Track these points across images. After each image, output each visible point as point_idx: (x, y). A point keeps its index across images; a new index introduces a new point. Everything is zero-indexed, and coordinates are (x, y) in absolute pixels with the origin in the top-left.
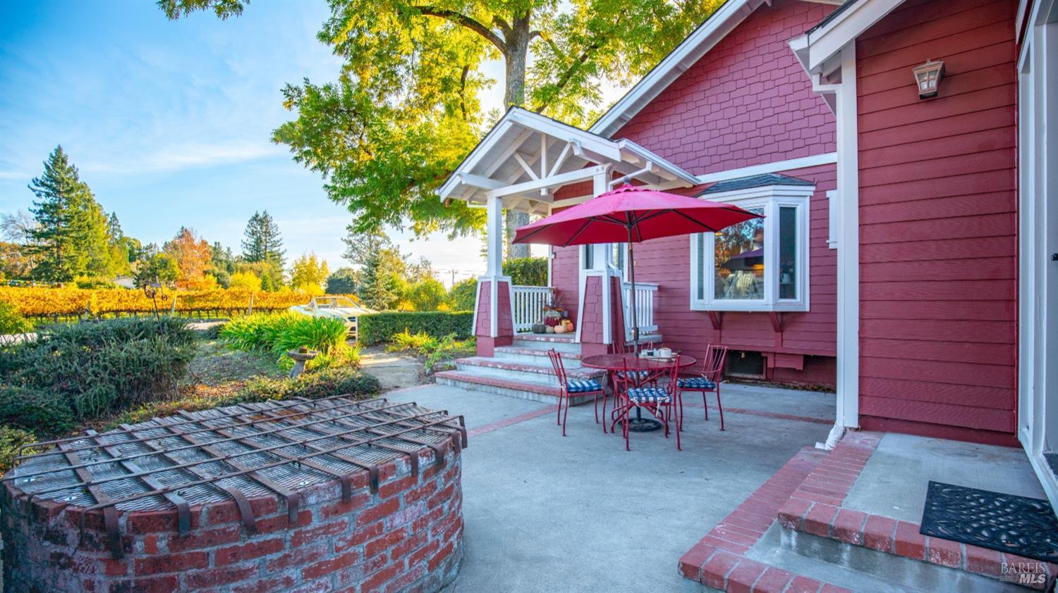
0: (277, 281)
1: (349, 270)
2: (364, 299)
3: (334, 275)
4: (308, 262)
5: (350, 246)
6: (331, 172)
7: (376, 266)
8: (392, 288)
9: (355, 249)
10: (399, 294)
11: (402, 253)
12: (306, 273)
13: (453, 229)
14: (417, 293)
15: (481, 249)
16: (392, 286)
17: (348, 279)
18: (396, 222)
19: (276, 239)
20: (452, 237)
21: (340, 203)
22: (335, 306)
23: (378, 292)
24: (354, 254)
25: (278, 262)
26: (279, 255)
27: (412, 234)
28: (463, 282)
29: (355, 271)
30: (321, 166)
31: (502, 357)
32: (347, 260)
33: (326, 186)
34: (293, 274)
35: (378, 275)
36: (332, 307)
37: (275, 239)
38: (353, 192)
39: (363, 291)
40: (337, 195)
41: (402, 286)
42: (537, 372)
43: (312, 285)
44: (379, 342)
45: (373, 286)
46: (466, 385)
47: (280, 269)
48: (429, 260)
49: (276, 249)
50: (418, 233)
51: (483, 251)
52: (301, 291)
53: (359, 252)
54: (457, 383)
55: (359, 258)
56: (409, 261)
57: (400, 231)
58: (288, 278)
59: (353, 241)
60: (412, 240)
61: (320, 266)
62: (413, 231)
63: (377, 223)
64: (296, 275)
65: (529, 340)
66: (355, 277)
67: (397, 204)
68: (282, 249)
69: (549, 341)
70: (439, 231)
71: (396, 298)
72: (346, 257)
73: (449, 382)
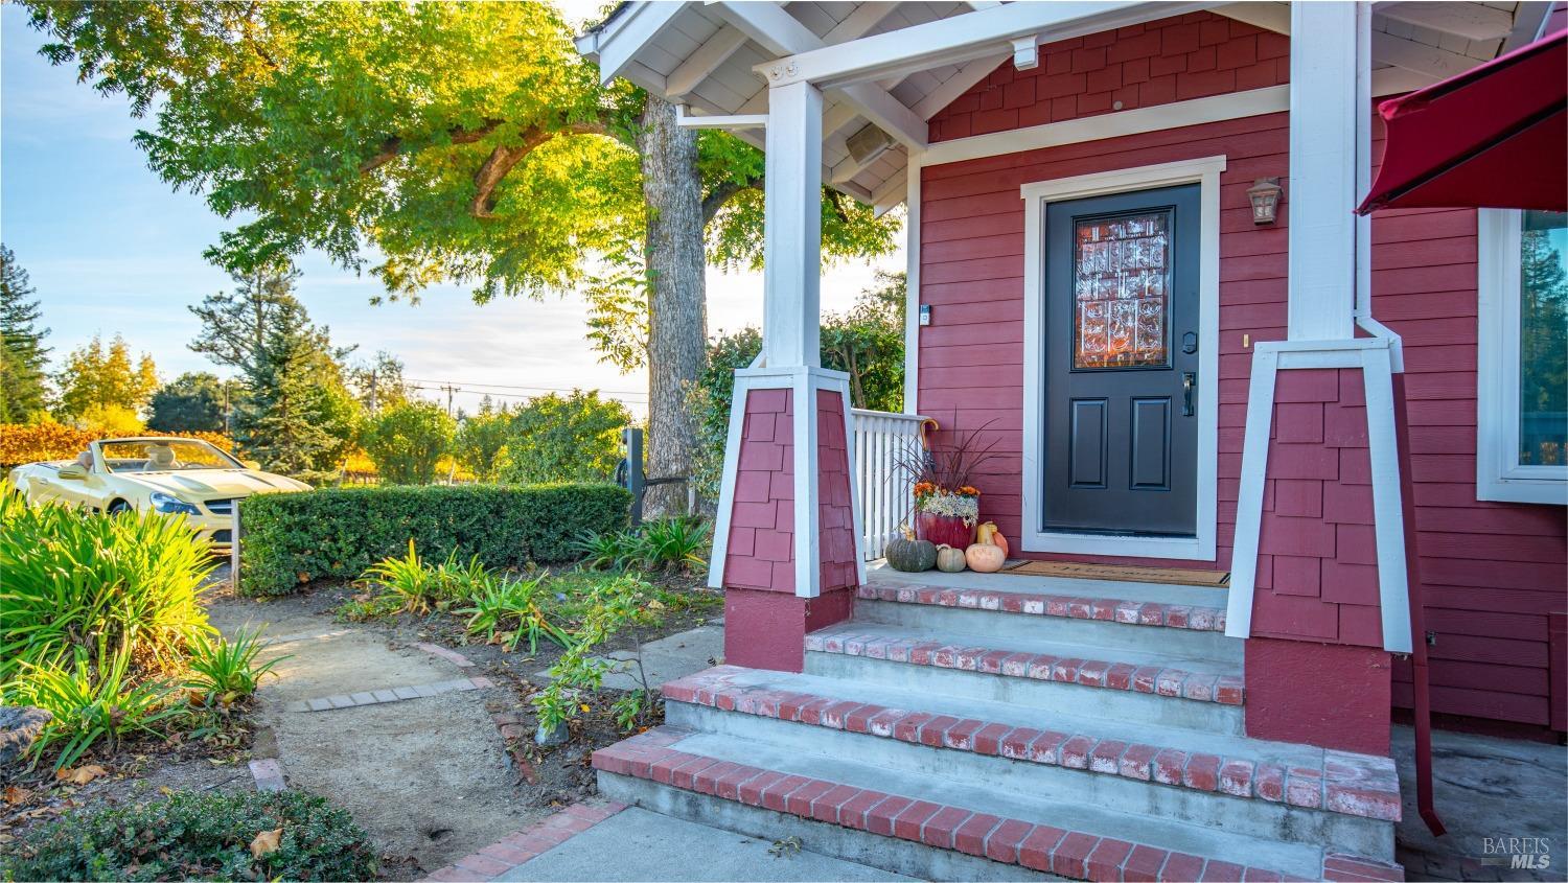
0: (23, 399)
1: (208, 378)
2: (247, 443)
3: (169, 388)
4: (106, 356)
5: (210, 324)
6: (161, 99)
7: (283, 361)
8: (326, 417)
9: (221, 330)
10: (342, 433)
11: (335, 343)
12: (99, 384)
13: (484, 279)
14: (386, 429)
15: (588, 318)
16: (324, 411)
17: (205, 397)
18: (343, 248)
19: (22, 302)
20: (482, 296)
21: (186, 187)
22: (163, 464)
23: (287, 428)
24: (219, 342)
25: (28, 356)
26: (33, 340)
27: (378, 284)
28: (528, 405)
29: (222, 382)
30: (125, 76)
31: (841, 673)
32: (203, 354)
33: (143, 135)
34: (65, 384)
35: (287, 384)
36: (153, 467)
37: (18, 303)
38: (223, 157)
39: (244, 423)
40: (175, 163)
41: (348, 413)
42: (1087, 769)
43: (114, 410)
44: (312, 584)
45: (273, 412)
46: (752, 820)
47: (35, 371)
48: (399, 361)
49: (24, 325)
50: (393, 283)
51: (596, 324)
52: (87, 423)
53: (233, 339)
54: (707, 807)
55: (231, 351)
56: (350, 361)
57: (353, 271)
58: (55, 392)
59: (218, 314)
60: (375, 301)
61: (135, 369)
62: (380, 277)
63: (293, 243)
64: (71, 388)
65: (928, 604)
66: (220, 395)
67: (349, 198)
68: (38, 327)
69: (1021, 613)
70: (448, 282)
71: (334, 442)
72: (200, 348)
73: (664, 799)
